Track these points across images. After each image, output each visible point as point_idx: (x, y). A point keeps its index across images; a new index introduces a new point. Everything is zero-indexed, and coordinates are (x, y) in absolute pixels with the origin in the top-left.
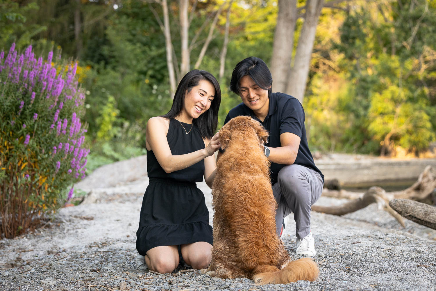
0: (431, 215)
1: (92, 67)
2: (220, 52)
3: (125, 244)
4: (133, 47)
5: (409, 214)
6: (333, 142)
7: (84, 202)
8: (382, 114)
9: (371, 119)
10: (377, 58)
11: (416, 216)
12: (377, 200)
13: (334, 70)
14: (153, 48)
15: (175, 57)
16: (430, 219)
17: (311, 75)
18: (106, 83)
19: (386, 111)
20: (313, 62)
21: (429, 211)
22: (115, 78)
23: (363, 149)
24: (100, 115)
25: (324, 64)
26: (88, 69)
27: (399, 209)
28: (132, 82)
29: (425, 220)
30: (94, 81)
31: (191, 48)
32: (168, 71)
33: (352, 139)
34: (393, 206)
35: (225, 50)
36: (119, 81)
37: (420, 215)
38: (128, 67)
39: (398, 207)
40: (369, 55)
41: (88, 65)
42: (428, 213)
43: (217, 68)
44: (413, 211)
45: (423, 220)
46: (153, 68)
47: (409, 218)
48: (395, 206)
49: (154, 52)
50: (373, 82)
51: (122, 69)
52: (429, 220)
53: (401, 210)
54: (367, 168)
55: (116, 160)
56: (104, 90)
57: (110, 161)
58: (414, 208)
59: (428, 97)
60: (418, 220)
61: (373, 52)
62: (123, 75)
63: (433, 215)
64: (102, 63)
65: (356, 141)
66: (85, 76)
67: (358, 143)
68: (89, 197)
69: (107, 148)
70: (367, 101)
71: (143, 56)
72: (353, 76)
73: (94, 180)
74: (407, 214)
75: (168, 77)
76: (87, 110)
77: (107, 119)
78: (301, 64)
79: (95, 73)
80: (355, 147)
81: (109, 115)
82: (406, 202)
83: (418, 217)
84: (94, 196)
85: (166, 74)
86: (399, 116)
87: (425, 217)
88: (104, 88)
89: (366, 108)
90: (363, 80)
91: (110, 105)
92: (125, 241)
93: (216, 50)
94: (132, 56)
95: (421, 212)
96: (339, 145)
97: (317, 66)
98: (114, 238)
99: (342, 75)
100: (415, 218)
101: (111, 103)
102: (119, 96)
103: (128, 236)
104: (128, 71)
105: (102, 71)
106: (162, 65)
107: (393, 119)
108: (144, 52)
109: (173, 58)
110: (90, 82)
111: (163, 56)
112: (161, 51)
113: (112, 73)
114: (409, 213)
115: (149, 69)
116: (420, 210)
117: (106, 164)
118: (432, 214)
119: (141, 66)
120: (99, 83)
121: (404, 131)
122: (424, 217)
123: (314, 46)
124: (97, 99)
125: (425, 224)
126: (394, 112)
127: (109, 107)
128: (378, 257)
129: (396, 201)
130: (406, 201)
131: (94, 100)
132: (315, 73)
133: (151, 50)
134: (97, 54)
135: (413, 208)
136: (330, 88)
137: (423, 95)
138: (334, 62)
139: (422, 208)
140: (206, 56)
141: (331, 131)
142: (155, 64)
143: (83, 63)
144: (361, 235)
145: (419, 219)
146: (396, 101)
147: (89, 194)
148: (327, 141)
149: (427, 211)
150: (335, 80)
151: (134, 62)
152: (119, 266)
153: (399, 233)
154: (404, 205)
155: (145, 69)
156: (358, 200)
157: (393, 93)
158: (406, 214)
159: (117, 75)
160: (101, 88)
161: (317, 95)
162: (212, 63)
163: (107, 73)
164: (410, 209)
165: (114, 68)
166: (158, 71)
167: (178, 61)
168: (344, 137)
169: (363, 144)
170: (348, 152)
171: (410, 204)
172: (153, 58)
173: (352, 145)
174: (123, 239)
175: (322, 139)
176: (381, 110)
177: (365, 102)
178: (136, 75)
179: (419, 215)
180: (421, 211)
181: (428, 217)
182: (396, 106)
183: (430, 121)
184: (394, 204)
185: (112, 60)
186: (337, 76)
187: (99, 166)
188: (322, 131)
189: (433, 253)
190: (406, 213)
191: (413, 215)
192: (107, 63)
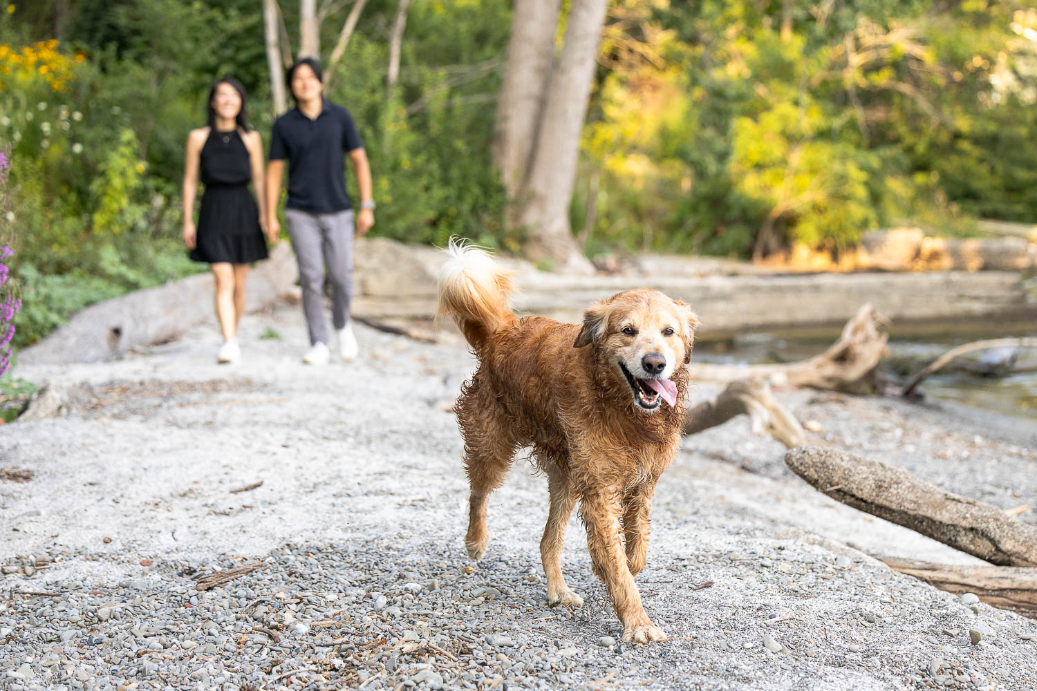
0: (892, 490)
1: (90, 57)
2: (390, 24)
3: (95, 563)
4: (186, 10)
5: (836, 487)
6: (648, 229)
7: (28, 413)
8: (759, 167)
9: (734, 178)
10: (750, 38)
11: (855, 492)
12: (751, 411)
13: (652, 64)
14: (233, 12)
15: (285, 35)
16: (889, 499)
17: (601, 76)
18: (121, 93)
19: (767, 160)
20: (606, 47)
21: (888, 480)
22: (141, 83)
23: (715, 245)
24: (103, 174)
25: (631, 51)
26: (80, 60)
27: (812, 473)
28: (181, 92)
29: (876, 502)
30: (93, 88)
31: (323, 13)
32: (267, 68)
33: (691, 221)
34: (796, 464)
35: (401, 21)
36: (152, 91)
37: (866, 491)
38: (173, 56)
39: (809, 467)
40: (731, 31)
41: (78, 51)
42: (886, 485)
43: (385, 61)
44: (847, 480)
45: (872, 503)
46: (232, 60)
47: (837, 496)
48: (801, 464)
49: (235, 23)
50: (740, 98)
51: (158, 62)
52: (887, 503)
53: (816, 477)
54: (724, 297)
55: (132, 286)
56: (116, 110)
57: (116, 290)
58: (850, 471)
59: (862, 128)
60: (858, 503)
61: (741, 25)
62: (161, 76)
63: (897, 488)
64: (112, 47)
65: (698, 226)
66: (71, 75)
67: (704, 233)
68: (42, 401)
69: (110, 258)
70: (726, 141)
71: (208, 31)
72: (694, 82)
73: (72, 341)
74: (832, 486)
75: (269, 80)
76: (76, 157)
77: (117, 182)
78: (578, 55)
79: (94, 70)
80: (696, 240)
81: (123, 174)
82: (830, 456)
83: (859, 494)
84: (55, 397)
85: (263, 74)
86: (796, 173)
87: (877, 496)
88: (117, 105)
89: (723, 157)
90: (718, 93)
91: (125, 150)
92: (96, 557)
93: (381, 20)
94: (183, 33)
95: (867, 482)
96: (662, 235)
97: (614, 57)
98: (71, 545)
99: (670, 77)
100: (853, 496)
101: (129, 144)
102: (151, 124)
103: (107, 541)
104: (173, 65)
105: (112, 65)
106: (254, 51)
107: (781, 178)
108: (211, 22)
109: (280, 37)
110: (84, 91)
111: (257, 32)
112: (252, 20)
113: (136, 70)
114: (838, 484)
115: (222, 61)
116: (864, 476)
117: (106, 297)
118: (895, 486)
119: (204, 55)
120: (105, 94)
121: (808, 207)
122: (874, 494)
123: (609, 11)
124: (100, 131)
125: (877, 513)
126: (784, 162)
127: (123, 156)
128: (762, 651)
129: (804, 452)
130: (829, 453)
131: (90, 134)
132: (609, 71)
133: (227, 18)
134: (101, 25)
135: (846, 472)
136: (643, 102)
137: (852, 125)
138: (653, 47)
139: (871, 473)
140: (355, 35)
141: (644, 202)
142: (238, 49)
143: (67, 46)
144: (714, 552)
145: (862, 500)
146: (792, 139)
147: (42, 392)
148: (635, 227)
149: (882, 478)
150: (655, 88)
151: (189, 45)
152: (50, 666)
153: (812, 541)
154: (823, 463)
155: (212, 60)
156: (705, 406)
157: (784, 118)
158: (828, 486)
159: (148, 75)
160: (110, 105)
161: (614, 121)
162: (370, 50)
163: (125, 71)
164: (840, 473)
165: (138, 59)
166: (246, 65)
167: (291, 43)
168: (672, 216)
169: (715, 234)
170: (682, 251)
171: (838, 461)
172: (233, 37)
173: (690, 235)
174: (92, 549)
175: (623, 223)
176: (756, 157)
177: (719, 145)
178: (190, 76)
179: (861, 490)
180: (866, 478)
181: (886, 493)
182: (790, 150)
183: (866, 184)
184: (797, 460)
185: (137, 40)
186: (659, 78)
187: (89, 304)
188: (622, 203)
189: (904, 617)
190: (830, 483)
191: (846, 489)
192: (123, 46)
